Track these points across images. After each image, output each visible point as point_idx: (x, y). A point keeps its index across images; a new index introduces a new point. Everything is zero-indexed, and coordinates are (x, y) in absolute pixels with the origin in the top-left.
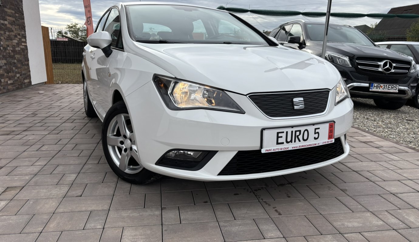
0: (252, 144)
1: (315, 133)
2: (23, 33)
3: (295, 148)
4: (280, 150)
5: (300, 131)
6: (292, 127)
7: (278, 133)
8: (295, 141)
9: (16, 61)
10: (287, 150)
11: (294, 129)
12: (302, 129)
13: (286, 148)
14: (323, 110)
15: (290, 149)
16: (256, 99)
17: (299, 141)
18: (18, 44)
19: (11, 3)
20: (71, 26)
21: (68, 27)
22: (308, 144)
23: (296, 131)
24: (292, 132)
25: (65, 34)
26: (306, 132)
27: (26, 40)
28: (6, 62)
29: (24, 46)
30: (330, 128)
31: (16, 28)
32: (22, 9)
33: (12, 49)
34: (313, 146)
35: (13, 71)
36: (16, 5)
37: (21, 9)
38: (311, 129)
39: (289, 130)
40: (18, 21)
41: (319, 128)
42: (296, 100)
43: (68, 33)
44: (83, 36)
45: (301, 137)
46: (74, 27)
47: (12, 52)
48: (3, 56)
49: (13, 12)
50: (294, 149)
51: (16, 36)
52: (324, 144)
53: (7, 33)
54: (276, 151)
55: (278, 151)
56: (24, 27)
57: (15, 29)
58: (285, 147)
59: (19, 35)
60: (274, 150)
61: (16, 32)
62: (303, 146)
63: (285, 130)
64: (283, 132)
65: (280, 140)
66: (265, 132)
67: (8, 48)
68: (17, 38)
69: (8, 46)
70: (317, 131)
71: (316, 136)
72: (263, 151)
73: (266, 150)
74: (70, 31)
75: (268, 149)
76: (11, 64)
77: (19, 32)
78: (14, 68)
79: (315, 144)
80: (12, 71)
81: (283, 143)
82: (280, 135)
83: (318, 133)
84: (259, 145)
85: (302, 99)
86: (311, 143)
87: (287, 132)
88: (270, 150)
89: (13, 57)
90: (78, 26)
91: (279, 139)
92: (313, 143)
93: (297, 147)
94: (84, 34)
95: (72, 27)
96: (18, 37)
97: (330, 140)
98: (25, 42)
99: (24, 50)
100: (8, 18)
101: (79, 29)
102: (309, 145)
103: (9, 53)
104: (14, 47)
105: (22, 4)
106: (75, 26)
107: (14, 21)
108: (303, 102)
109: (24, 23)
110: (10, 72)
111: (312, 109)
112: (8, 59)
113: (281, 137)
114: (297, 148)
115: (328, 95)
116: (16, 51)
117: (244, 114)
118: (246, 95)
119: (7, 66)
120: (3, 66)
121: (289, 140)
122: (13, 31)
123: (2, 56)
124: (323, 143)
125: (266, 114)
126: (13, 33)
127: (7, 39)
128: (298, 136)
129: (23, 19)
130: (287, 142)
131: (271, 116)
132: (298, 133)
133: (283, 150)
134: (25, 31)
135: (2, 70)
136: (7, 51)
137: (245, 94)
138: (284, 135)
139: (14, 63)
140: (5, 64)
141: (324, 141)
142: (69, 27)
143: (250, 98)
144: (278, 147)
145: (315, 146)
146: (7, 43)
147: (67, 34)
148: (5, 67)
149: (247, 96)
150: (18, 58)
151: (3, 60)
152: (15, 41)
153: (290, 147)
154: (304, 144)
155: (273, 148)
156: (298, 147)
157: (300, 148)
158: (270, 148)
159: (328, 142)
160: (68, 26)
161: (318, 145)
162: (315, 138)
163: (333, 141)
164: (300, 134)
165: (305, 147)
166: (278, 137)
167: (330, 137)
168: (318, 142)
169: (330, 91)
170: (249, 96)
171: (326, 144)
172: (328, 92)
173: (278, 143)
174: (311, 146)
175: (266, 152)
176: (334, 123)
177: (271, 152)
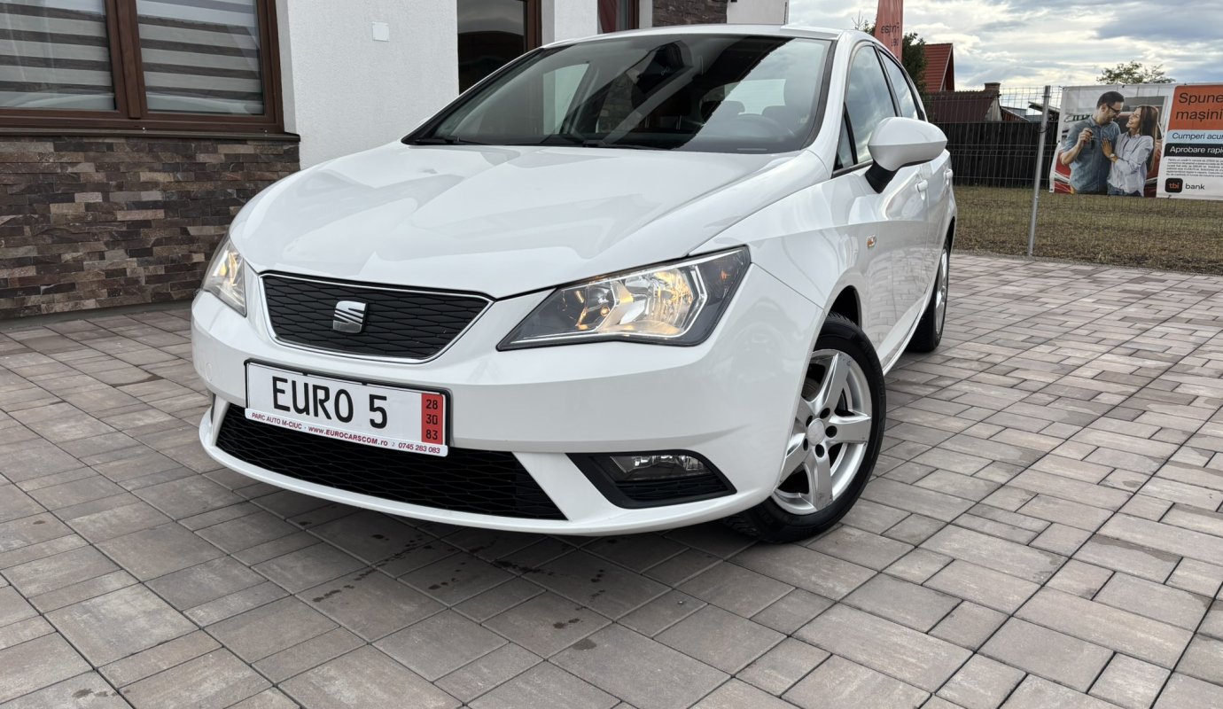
1: (373, 409)
3: (316, 430)
4: (281, 425)
5: (327, 391)
6: (306, 372)
7: (275, 380)
8: (316, 414)
10: (297, 429)
11: (313, 381)
12: (334, 386)
13: (294, 425)
15: (303, 430)
16: (272, 287)
17: (328, 417)
20: (1117, 72)
21: (1105, 77)
22: (353, 432)
23: (316, 388)
24: (306, 385)
26: (343, 399)
30: (427, 407)
34: (366, 443)
38: (360, 394)
39: (301, 380)
41: (384, 398)
42: (344, 305)
45: (330, 405)
46: (1124, 76)
50: (313, 432)
52: (406, 449)
54: (274, 423)
55: (276, 424)
58: (294, 420)
60: (267, 418)
62: (337, 433)
63: (288, 376)
64: (286, 381)
65: (281, 399)
66: (250, 368)
70: (377, 403)
71: (378, 417)
72: (248, 414)
73: (254, 415)
75: (258, 412)
79: (375, 441)
81: (287, 409)
82: (280, 385)
83: (382, 410)
85: (361, 306)
86: (362, 434)
87: (294, 384)
88: (260, 416)
91: (279, 395)
92: (367, 435)
93: (321, 431)
97: (429, 445)
102: (355, 437)
108: (362, 315)
113: (283, 392)
114: (321, 434)
115: (477, 314)
118: (258, 274)
121: (301, 403)
124: (401, 444)
128: (322, 402)
130: (299, 411)
131: (280, 337)
132: (321, 394)
133: (287, 427)
138: (287, 387)
141: (408, 441)
142: (1109, 77)
143: (264, 283)
144: (277, 417)
145: (371, 444)
149: (260, 276)
153: (305, 424)
154: (340, 430)
155: (266, 414)
156: (325, 431)
157: (330, 436)
158: (262, 413)
159: (420, 447)
161: (383, 446)
162: (373, 423)
163: (443, 451)
164: (327, 397)
165: (343, 439)
166: (276, 391)
167: (428, 435)
168: (385, 438)
169: (491, 302)
170: (264, 278)
171: (414, 451)
172: (480, 304)
173: (277, 406)
174: (361, 442)
175: (254, 419)
176: (444, 396)
177: (263, 421)
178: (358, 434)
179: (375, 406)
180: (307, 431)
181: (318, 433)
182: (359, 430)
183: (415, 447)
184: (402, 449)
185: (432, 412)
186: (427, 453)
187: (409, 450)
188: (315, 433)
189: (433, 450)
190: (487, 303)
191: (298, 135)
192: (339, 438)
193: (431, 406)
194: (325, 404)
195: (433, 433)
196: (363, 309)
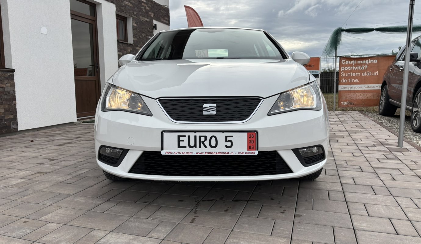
1: (226, 141)
3: (200, 153)
4: (182, 154)
5: (205, 137)
6: (195, 132)
7: (179, 137)
8: (200, 147)
10: (191, 154)
11: (198, 134)
12: (209, 135)
13: (189, 153)
14: (243, 118)
15: (193, 154)
16: (165, 103)
17: (206, 147)
22: (218, 151)
23: (200, 137)
24: (195, 137)
26: (213, 139)
30: (250, 137)
34: (224, 155)
38: (221, 136)
39: (192, 135)
41: (232, 136)
42: (206, 105)
45: (207, 143)
50: (198, 154)
52: (241, 154)
54: (177, 154)
55: (179, 154)
58: (188, 151)
60: (175, 153)
62: (210, 153)
63: (187, 134)
64: (185, 136)
65: (182, 144)
66: (164, 134)
70: (229, 139)
71: (229, 144)
72: (163, 153)
73: (167, 152)
75: (169, 151)
79: (228, 153)
81: (185, 147)
82: (181, 138)
83: (231, 141)
84: (160, 147)
85: (215, 105)
87: (189, 137)
88: (170, 152)
91: (181, 142)
92: (224, 151)
93: (203, 153)
97: (250, 151)
102: (219, 153)
108: (216, 108)
111: (227, 116)
113: (183, 141)
114: (202, 155)
115: (259, 104)
117: (152, 116)
118: (156, 99)
121: (192, 144)
124: (239, 153)
125: (171, 117)
128: (203, 142)
130: (190, 147)
131: (176, 120)
132: (203, 139)
133: (185, 154)
138: (186, 139)
141: (242, 151)
143: (160, 102)
144: (179, 151)
145: (226, 155)
153: (195, 152)
154: (211, 151)
155: (174, 151)
156: (204, 153)
157: (207, 155)
159: (247, 153)
161: (231, 155)
162: (227, 147)
163: (256, 153)
164: (206, 140)
165: (213, 154)
166: (179, 141)
167: (250, 148)
168: (232, 151)
169: (263, 99)
170: (159, 100)
171: (244, 154)
172: (259, 101)
173: (179, 147)
174: (222, 155)
175: (166, 154)
176: (256, 133)
177: (171, 154)
178: (220, 151)
179: (228, 140)
180: (195, 154)
181: (201, 154)
182: (221, 150)
183: (245, 153)
184: (240, 155)
185: (251, 139)
186: (250, 154)
187: (243, 154)
188: (200, 155)
189: (252, 153)
190: (261, 100)
191: (14, 69)
192: (211, 155)
193: (251, 137)
194: (204, 142)
195: (252, 147)
196: (215, 106)
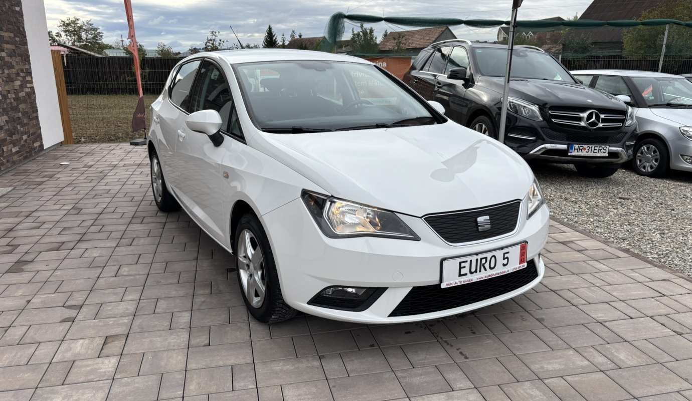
0: (430, 279)
1: (504, 259)
2: (27, 67)
3: (480, 278)
4: (463, 283)
5: (486, 258)
6: (477, 254)
7: (460, 263)
8: (480, 271)
9: (20, 115)
10: (471, 282)
11: (479, 257)
12: (489, 255)
13: (469, 280)
14: (512, 228)
15: (474, 281)
16: (433, 221)
17: (485, 270)
18: (22, 87)
19: (8, 21)
20: (68, 22)
21: (61, 25)
22: (496, 272)
23: (481, 259)
24: (477, 260)
25: (57, 36)
26: (493, 258)
27: (32, 78)
28: (8, 119)
29: (30, 87)
30: (522, 250)
31: (17, 60)
32: (23, 28)
33: (14, 97)
34: (502, 274)
35: (18, 132)
36: (15, 22)
37: (21, 29)
38: (499, 254)
39: (474, 258)
40: (19, 48)
41: (508, 253)
42: (480, 219)
43: (63, 34)
44: (89, 39)
45: (487, 265)
46: (72, 25)
47: (14, 101)
48: (4, 110)
49: (12, 35)
50: (479, 280)
51: (18, 74)
53: (6, 71)
54: (458, 284)
55: (460, 284)
56: (28, 57)
57: (17, 62)
58: (469, 278)
59: (22, 71)
61: (17, 67)
62: (489, 276)
63: (468, 259)
64: (466, 261)
66: (445, 263)
67: (9, 95)
68: (19, 78)
69: (8, 92)
70: (506, 255)
71: (505, 262)
72: (443, 286)
73: (447, 285)
74: (65, 31)
75: (449, 283)
76: (14, 121)
77: (22, 67)
78: (19, 127)
79: (504, 272)
80: (16, 132)
81: (466, 274)
82: (463, 265)
83: (507, 258)
84: (438, 278)
85: (487, 217)
87: (471, 261)
88: (451, 284)
89: (16, 109)
90: (80, 23)
91: (462, 270)
92: (502, 271)
93: (483, 278)
94: (90, 36)
95: (68, 24)
96: (22, 74)
97: (521, 265)
98: (31, 82)
99: (31, 94)
100: (6, 46)
101: (81, 28)
102: (497, 274)
103: (11, 103)
104: (16, 92)
105: (24, 20)
106: (74, 22)
107: (14, 50)
108: (489, 221)
109: (27, 51)
110: (14, 134)
112: (10, 113)
113: (464, 267)
115: (519, 207)
116: (20, 98)
117: (419, 241)
118: (421, 218)
119: (9, 124)
120: (5, 125)
121: (473, 269)
122: (13, 67)
123: (1, 110)
124: (513, 269)
125: (445, 240)
126: (14, 71)
127: (7, 82)
128: (483, 264)
129: (26, 44)
130: (471, 273)
131: (451, 242)
132: (483, 261)
133: (466, 283)
134: (29, 64)
135: (3, 132)
136: (8, 101)
137: (420, 216)
138: (467, 265)
139: (19, 118)
140: (7, 122)
141: (515, 267)
142: (64, 25)
143: (426, 221)
144: (460, 280)
146: (7, 88)
147: (61, 36)
148: (7, 127)
149: (423, 218)
150: (23, 109)
151: (3, 116)
152: (18, 83)
153: (475, 278)
154: (490, 274)
155: (454, 282)
157: (486, 278)
158: (452, 282)
159: (519, 267)
160: (63, 23)
161: (507, 273)
162: (504, 265)
163: (525, 265)
164: (486, 261)
165: (492, 277)
166: (460, 268)
167: (521, 261)
168: (508, 269)
169: (521, 202)
170: (425, 219)
172: (519, 204)
173: (460, 275)
174: (499, 275)
175: (447, 287)
176: (526, 243)
177: (452, 286)
178: (498, 272)
179: (505, 257)
180: (476, 280)
181: (481, 279)
182: (500, 270)
183: (517, 268)
184: (514, 271)
186: (521, 268)
187: (516, 270)
189: (523, 266)
192: (490, 277)
194: (485, 265)
195: (523, 260)
196: (489, 218)
